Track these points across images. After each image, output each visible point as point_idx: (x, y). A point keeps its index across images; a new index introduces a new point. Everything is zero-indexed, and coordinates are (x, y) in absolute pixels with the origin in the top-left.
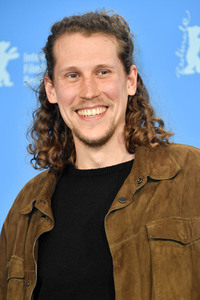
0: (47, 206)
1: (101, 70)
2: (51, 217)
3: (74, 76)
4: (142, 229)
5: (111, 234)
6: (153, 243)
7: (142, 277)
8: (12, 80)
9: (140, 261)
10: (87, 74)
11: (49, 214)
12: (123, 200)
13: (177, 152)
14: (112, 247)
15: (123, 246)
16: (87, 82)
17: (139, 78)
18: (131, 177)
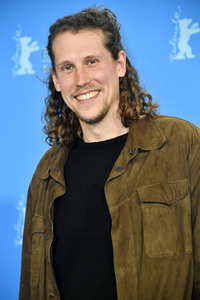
0: (59, 174)
1: (90, 61)
2: (63, 184)
3: (68, 68)
4: (134, 194)
5: (110, 198)
6: (143, 206)
7: (135, 234)
8: (34, 68)
9: (133, 221)
10: (79, 65)
11: (62, 181)
12: (119, 169)
13: (164, 125)
14: (111, 210)
15: (120, 209)
16: (79, 72)
17: (127, 61)
18: (126, 149)
